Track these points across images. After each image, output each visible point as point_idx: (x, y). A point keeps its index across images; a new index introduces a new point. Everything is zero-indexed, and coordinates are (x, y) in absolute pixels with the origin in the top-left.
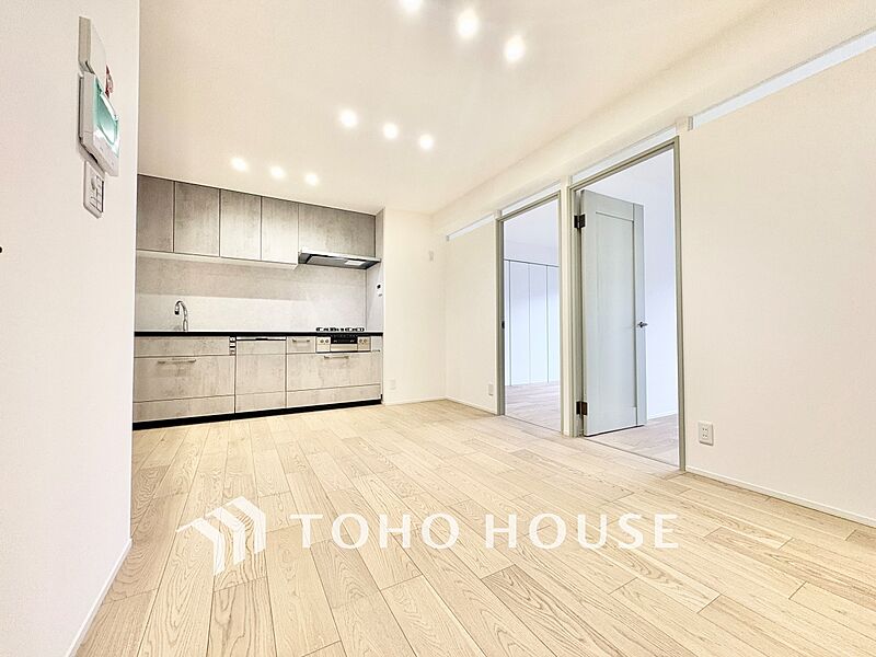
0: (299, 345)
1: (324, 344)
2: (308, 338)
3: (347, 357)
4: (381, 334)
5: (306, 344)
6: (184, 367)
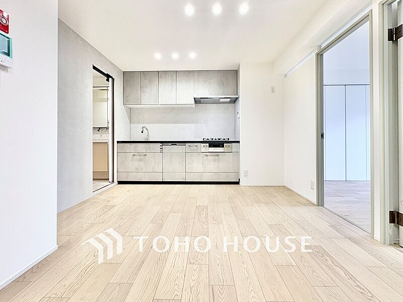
0: (192, 148)
1: (205, 148)
2: (196, 144)
3: (218, 155)
4: (239, 142)
5: (195, 148)
6: (142, 157)
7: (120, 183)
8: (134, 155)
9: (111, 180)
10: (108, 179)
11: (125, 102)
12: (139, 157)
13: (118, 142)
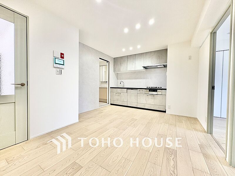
0: (140, 91)
1: (147, 92)
3: (154, 96)
5: (142, 91)
6: (119, 94)
7: (111, 104)
8: (116, 93)
9: (108, 103)
10: (107, 102)
11: (114, 71)
12: (118, 94)
13: (111, 88)
